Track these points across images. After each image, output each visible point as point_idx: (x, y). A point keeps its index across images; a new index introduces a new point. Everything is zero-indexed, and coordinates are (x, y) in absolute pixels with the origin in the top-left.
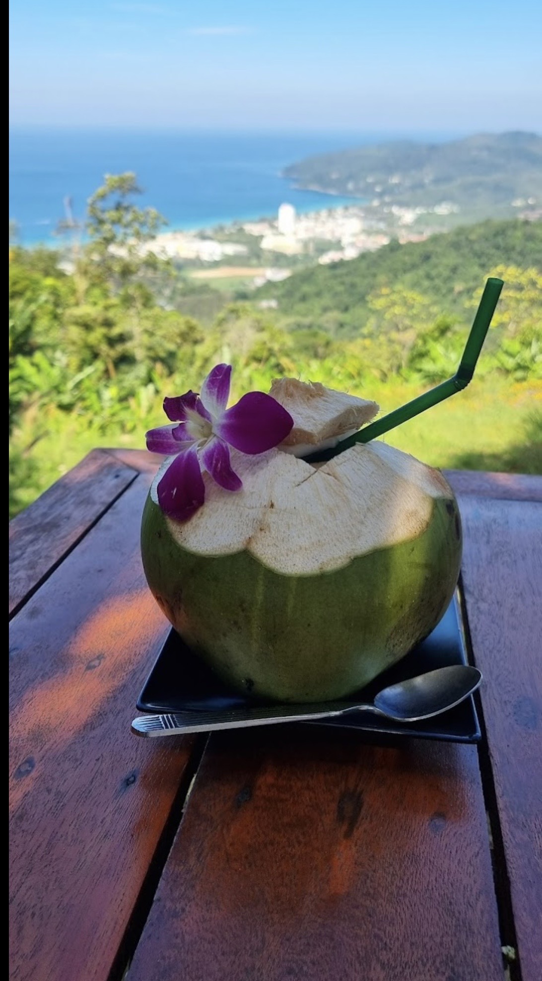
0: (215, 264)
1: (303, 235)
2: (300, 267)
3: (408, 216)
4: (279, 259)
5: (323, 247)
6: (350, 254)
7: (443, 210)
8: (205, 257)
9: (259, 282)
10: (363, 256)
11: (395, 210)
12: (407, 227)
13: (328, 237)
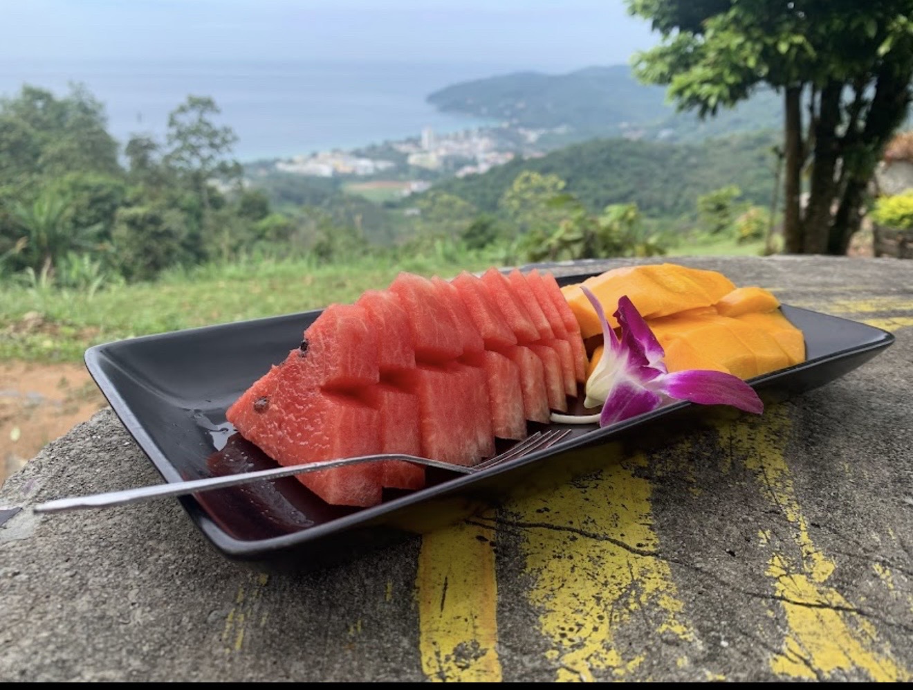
0: (368, 178)
1: (443, 152)
2: (440, 181)
3: (532, 136)
4: (423, 174)
5: (460, 164)
6: (483, 168)
7: (561, 130)
8: (361, 172)
9: (406, 192)
10: (493, 170)
11: (521, 131)
12: (531, 145)
13: (465, 154)
